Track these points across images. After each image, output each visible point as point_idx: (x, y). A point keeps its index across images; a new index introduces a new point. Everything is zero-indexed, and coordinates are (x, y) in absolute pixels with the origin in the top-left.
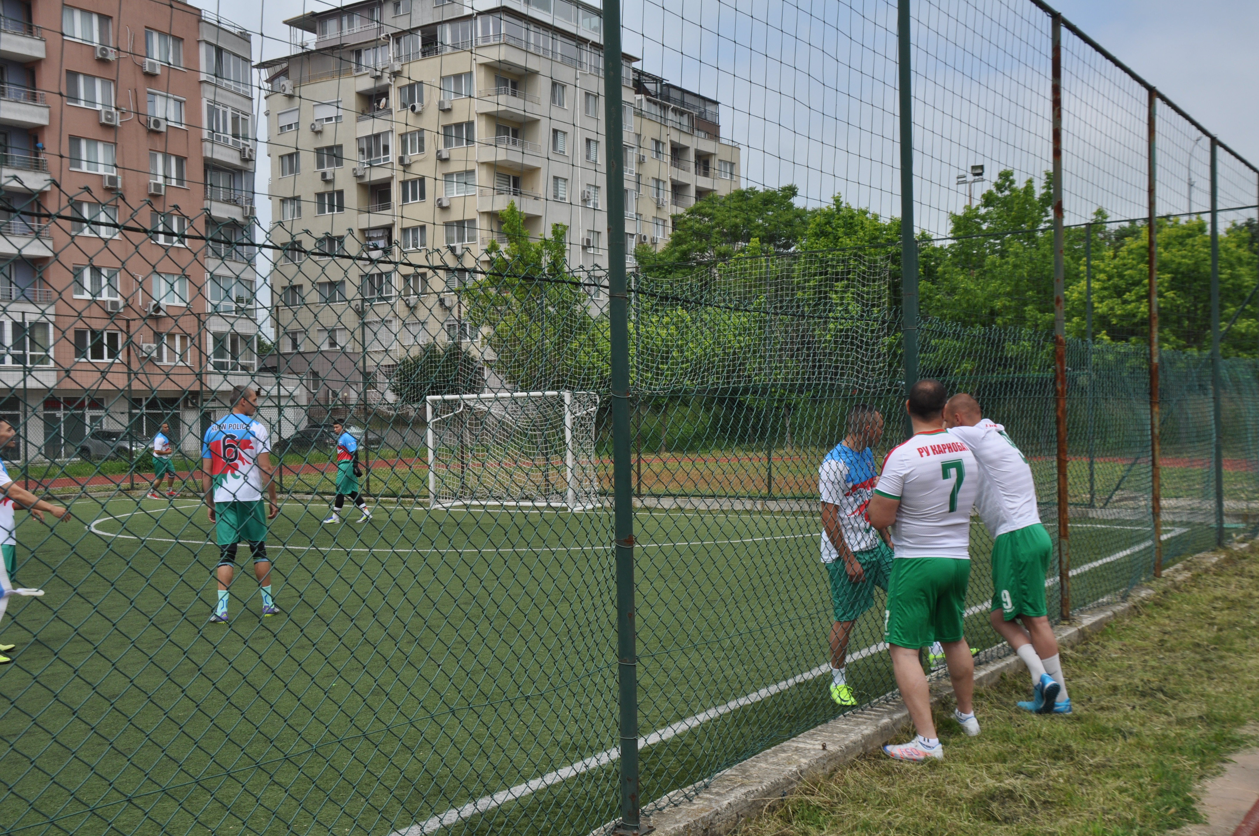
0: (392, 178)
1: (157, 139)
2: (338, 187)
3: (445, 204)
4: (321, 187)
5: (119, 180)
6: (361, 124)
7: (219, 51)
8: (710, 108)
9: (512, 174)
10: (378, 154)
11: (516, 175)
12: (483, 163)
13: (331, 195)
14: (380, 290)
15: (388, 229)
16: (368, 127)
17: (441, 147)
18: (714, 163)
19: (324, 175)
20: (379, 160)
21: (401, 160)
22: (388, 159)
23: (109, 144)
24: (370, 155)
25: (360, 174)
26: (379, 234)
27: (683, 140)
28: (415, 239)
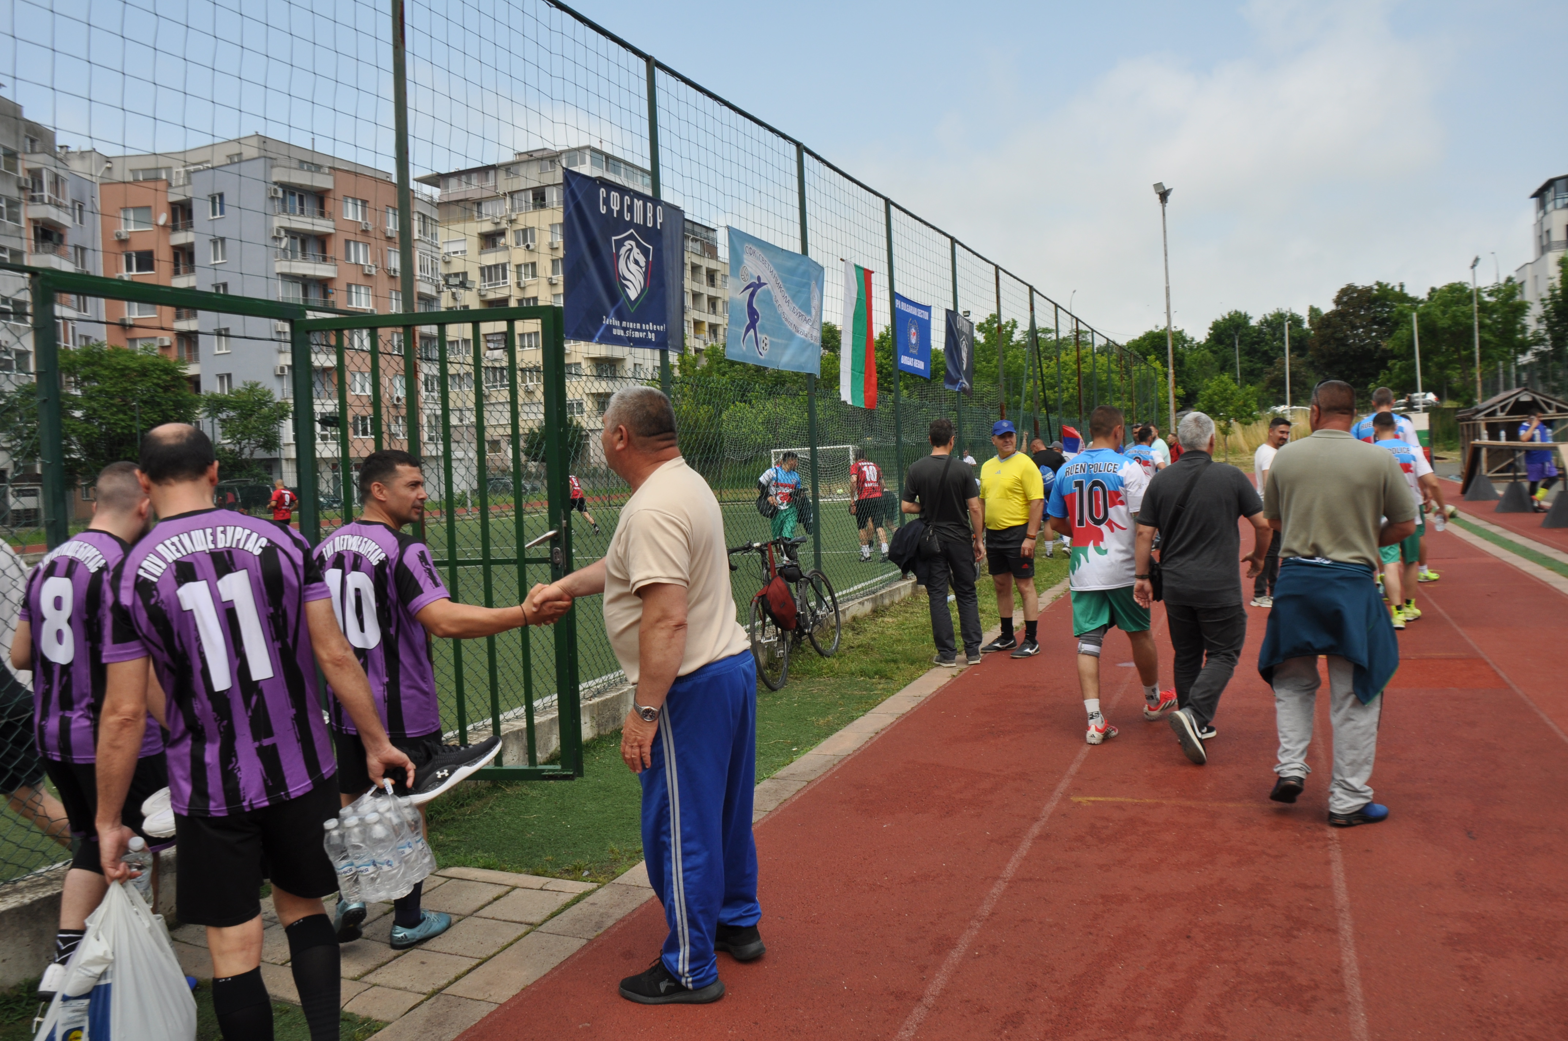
0: (510, 297)
1: (393, 281)
6: (483, 256)
7: (424, 216)
8: (711, 234)
10: (497, 278)
14: (502, 380)
15: (507, 335)
16: (491, 259)
17: (549, 275)
18: (718, 277)
20: (498, 284)
21: (519, 284)
22: (505, 283)
23: (368, 287)
24: (490, 279)
25: (483, 293)
26: (499, 337)
27: (697, 260)
28: (530, 341)
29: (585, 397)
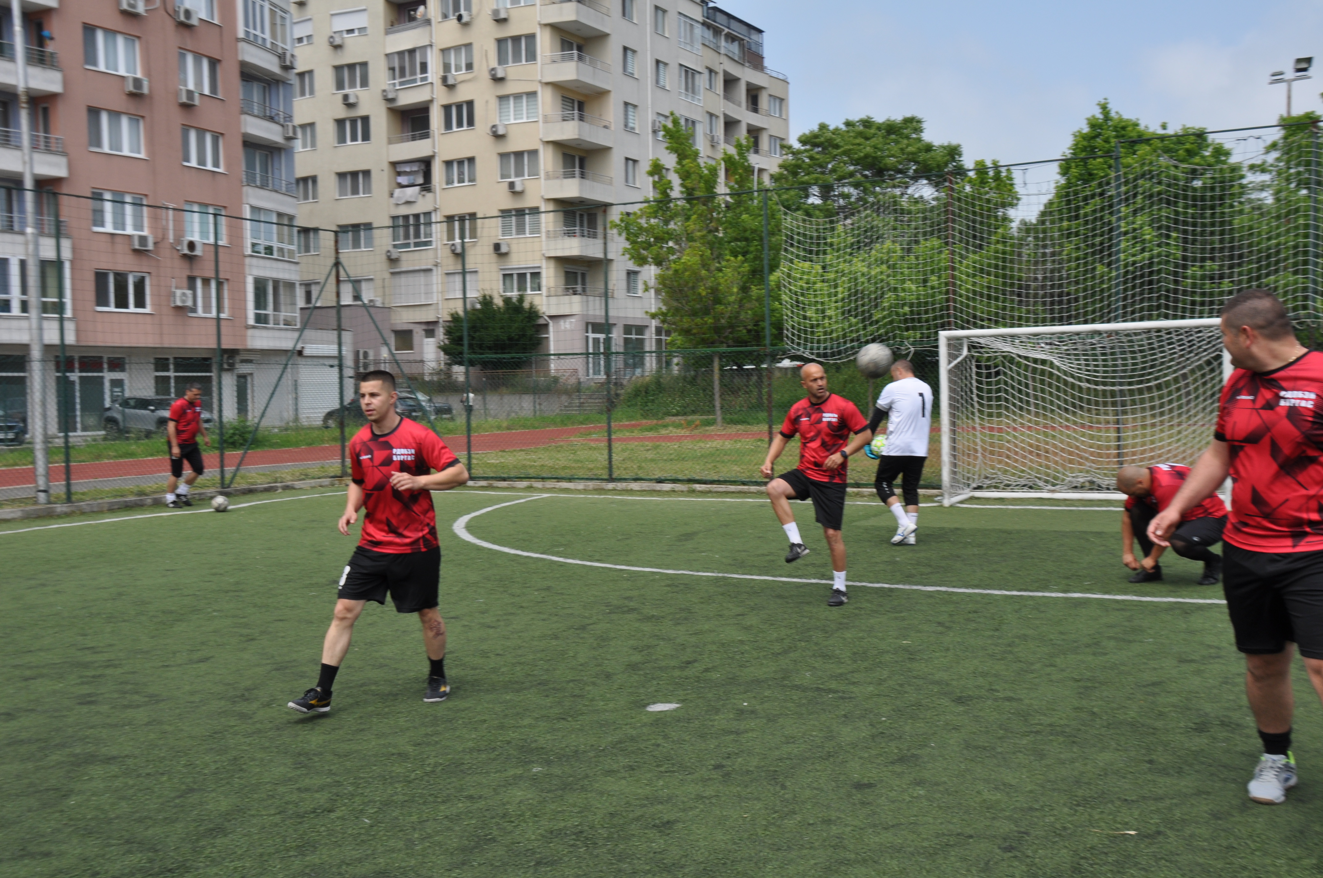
0: (431, 101)
1: (188, 34)
2: (362, 111)
3: (501, 131)
4: (342, 113)
5: (146, 84)
6: (392, 37)
8: (755, 37)
9: (576, 98)
10: (413, 73)
11: (582, 99)
12: (547, 84)
13: (353, 121)
14: (417, 235)
15: (426, 163)
16: (401, 41)
17: (494, 63)
18: (763, 98)
19: (346, 97)
20: (414, 81)
21: (444, 79)
22: (425, 79)
23: (131, 38)
24: (403, 74)
25: (390, 96)
26: (415, 168)
27: (735, 70)
28: (461, 173)
29: (544, 264)
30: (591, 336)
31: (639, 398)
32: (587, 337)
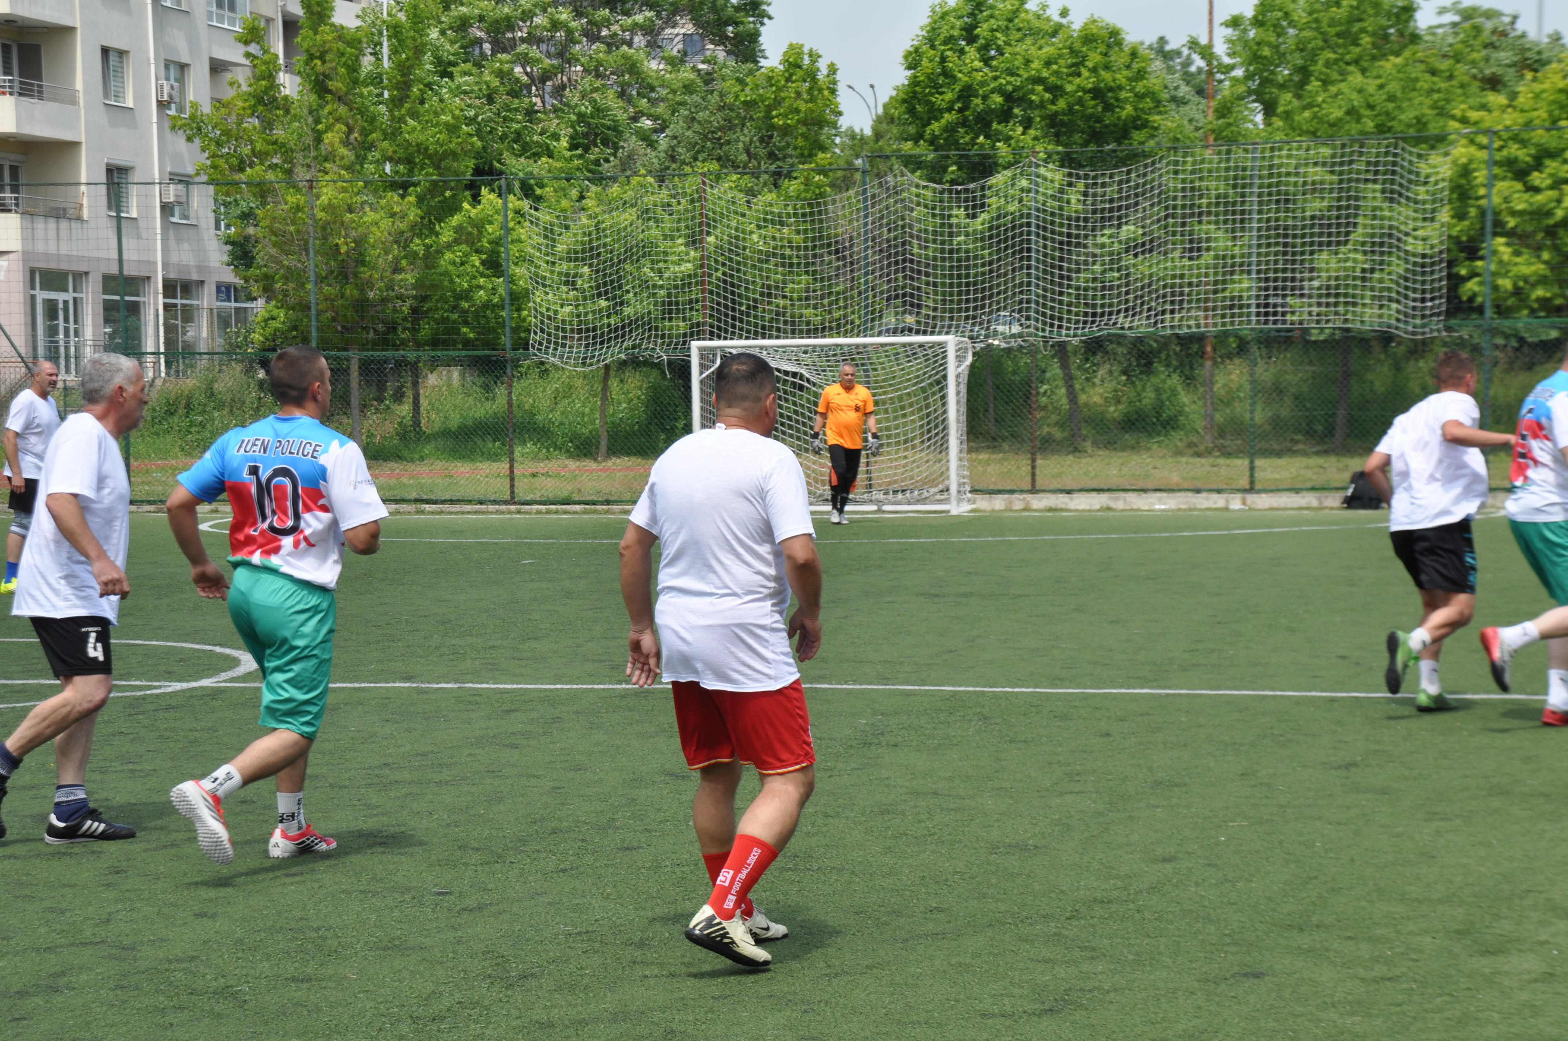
30: (42, 295)
31: (176, 419)
32: (33, 298)
